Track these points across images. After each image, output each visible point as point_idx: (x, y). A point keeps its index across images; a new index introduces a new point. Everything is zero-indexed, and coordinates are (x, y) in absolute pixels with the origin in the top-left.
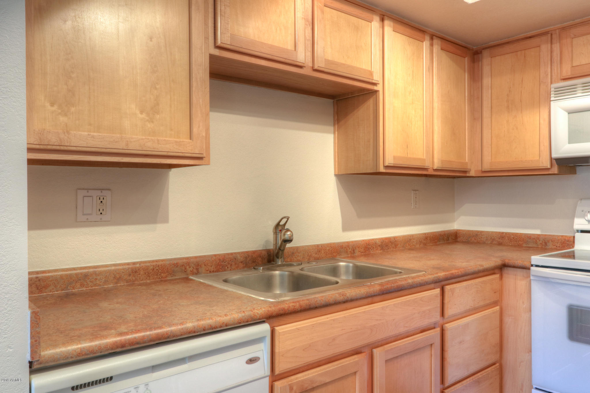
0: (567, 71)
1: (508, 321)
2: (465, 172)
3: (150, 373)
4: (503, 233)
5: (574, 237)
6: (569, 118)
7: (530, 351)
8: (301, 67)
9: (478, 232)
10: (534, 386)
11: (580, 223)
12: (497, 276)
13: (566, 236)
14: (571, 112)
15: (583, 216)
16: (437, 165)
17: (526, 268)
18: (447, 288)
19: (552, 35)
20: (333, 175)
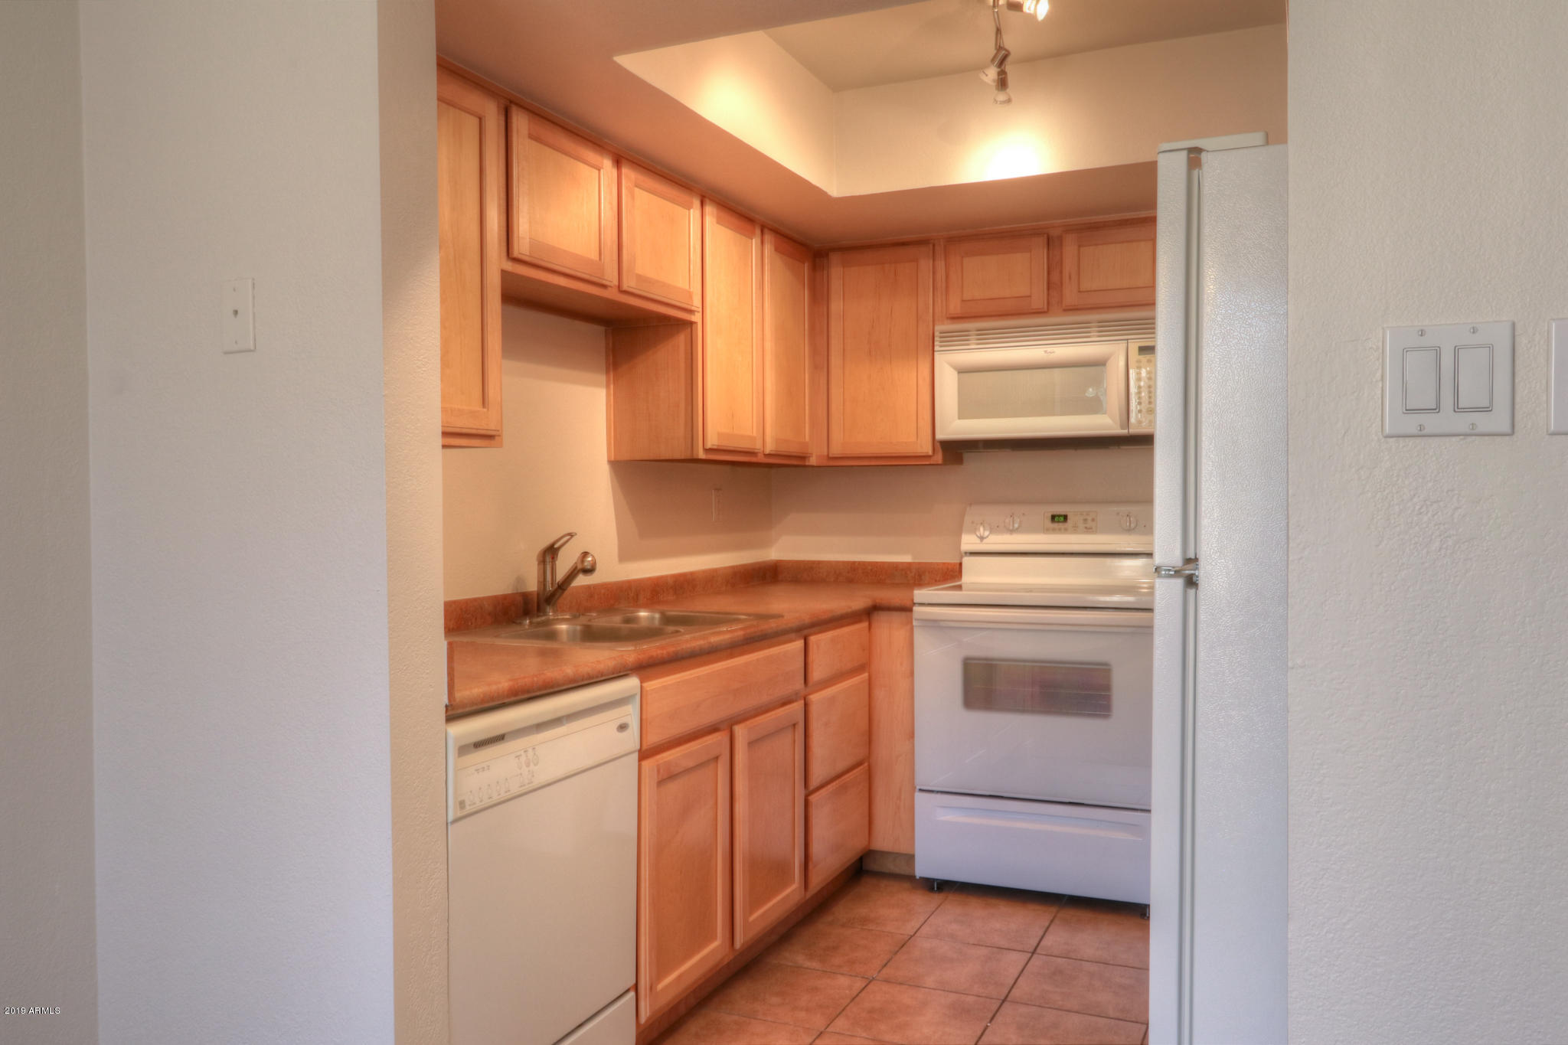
0: (955, 306)
1: (880, 694)
2: (803, 458)
3: (533, 734)
4: (854, 563)
5: (961, 564)
6: (959, 379)
7: (912, 735)
8: (604, 286)
9: (813, 562)
10: (918, 787)
11: (969, 542)
12: (865, 624)
13: (948, 564)
14: (963, 371)
15: (974, 531)
16: (769, 448)
17: (906, 609)
18: (813, 639)
19: (934, 246)
20: (606, 462)
